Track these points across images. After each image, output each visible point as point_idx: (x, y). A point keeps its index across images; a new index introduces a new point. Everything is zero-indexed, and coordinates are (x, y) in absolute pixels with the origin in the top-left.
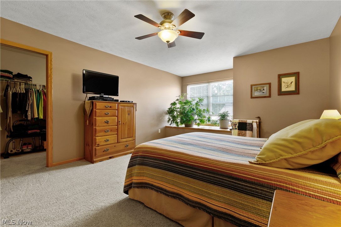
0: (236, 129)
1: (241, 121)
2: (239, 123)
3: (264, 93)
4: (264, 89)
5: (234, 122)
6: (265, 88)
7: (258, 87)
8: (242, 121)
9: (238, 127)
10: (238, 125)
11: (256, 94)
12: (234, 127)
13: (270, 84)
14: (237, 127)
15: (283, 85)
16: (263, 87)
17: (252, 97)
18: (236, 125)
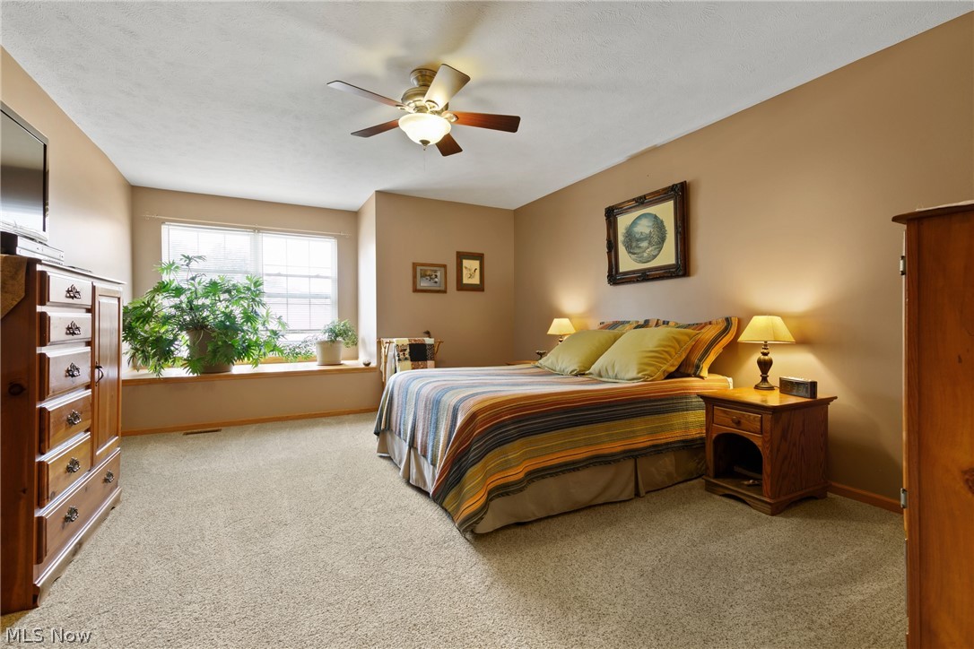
0: (406, 359)
1: (413, 342)
2: (411, 346)
3: (436, 282)
4: (436, 276)
5: (400, 344)
6: (438, 274)
7: (426, 270)
8: (415, 341)
9: (410, 354)
10: (408, 350)
11: (424, 284)
12: (401, 357)
13: (445, 266)
14: (407, 356)
15: (465, 272)
16: (436, 271)
17: (416, 290)
18: (405, 350)
